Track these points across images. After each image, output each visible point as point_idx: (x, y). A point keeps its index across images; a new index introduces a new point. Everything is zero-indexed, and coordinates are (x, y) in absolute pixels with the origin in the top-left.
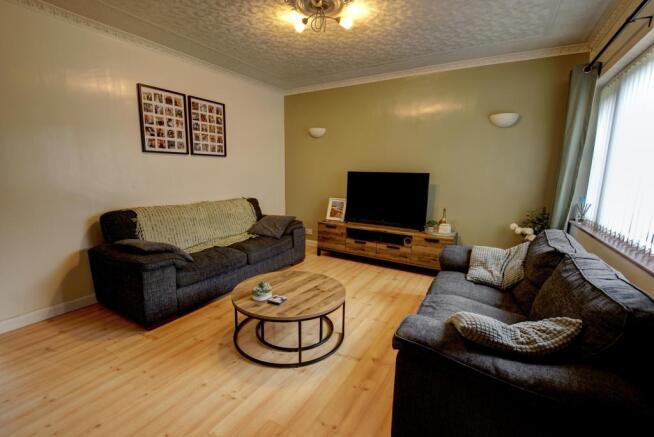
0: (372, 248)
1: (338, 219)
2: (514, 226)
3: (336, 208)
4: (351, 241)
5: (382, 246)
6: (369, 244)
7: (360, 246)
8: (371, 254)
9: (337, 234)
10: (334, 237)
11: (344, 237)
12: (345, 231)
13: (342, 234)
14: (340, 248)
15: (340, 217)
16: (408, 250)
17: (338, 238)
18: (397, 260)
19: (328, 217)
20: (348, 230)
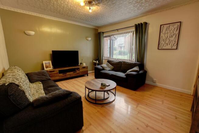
0: (69, 74)
1: (50, 69)
2: (94, 61)
3: (47, 65)
4: (61, 74)
5: (72, 73)
6: (68, 73)
7: (64, 75)
8: (69, 76)
9: (55, 74)
10: (54, 75)
11: (58, 73)
12: (58, 72)
13: (57, 73)
14: (57, 78)
15: (50, 67)
16: (79, 72)
17: (56, 75)
18: (76, 75)
19: (45, 69)
20: (59, 71)
